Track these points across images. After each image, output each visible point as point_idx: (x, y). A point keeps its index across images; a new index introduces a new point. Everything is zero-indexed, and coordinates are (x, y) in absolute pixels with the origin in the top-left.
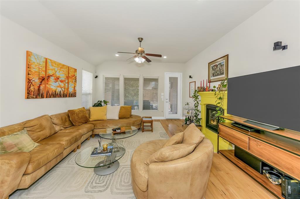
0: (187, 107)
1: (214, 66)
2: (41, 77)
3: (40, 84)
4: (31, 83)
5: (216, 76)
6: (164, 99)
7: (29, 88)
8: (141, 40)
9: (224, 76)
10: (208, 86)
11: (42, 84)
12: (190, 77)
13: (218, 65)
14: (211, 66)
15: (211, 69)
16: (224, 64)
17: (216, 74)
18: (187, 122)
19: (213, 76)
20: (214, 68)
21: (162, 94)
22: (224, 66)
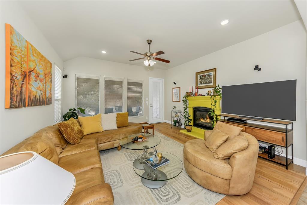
0: (174, 110)
1: (202, 75)
2: (23, 71)
3: (22, 83)
4: (14, 81)
5: (203, 84)
6: (148, 104)
7: (12, 89)
8: (149, 42)
9: (212, 84)
10: (196, 91)
11: (24, 83)
12: (174, 83)
13: (206, 75)
14: (198, 75)
15: (199, 78)
16: (212, 75)
17: (204, 82)
18: (176, 124)
19: (201, 83)
20: (202, 77)
21: (147, 99)
22: (213, 77)
